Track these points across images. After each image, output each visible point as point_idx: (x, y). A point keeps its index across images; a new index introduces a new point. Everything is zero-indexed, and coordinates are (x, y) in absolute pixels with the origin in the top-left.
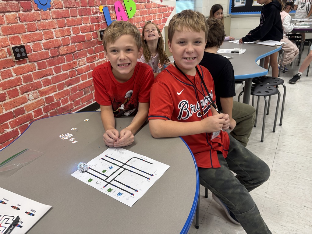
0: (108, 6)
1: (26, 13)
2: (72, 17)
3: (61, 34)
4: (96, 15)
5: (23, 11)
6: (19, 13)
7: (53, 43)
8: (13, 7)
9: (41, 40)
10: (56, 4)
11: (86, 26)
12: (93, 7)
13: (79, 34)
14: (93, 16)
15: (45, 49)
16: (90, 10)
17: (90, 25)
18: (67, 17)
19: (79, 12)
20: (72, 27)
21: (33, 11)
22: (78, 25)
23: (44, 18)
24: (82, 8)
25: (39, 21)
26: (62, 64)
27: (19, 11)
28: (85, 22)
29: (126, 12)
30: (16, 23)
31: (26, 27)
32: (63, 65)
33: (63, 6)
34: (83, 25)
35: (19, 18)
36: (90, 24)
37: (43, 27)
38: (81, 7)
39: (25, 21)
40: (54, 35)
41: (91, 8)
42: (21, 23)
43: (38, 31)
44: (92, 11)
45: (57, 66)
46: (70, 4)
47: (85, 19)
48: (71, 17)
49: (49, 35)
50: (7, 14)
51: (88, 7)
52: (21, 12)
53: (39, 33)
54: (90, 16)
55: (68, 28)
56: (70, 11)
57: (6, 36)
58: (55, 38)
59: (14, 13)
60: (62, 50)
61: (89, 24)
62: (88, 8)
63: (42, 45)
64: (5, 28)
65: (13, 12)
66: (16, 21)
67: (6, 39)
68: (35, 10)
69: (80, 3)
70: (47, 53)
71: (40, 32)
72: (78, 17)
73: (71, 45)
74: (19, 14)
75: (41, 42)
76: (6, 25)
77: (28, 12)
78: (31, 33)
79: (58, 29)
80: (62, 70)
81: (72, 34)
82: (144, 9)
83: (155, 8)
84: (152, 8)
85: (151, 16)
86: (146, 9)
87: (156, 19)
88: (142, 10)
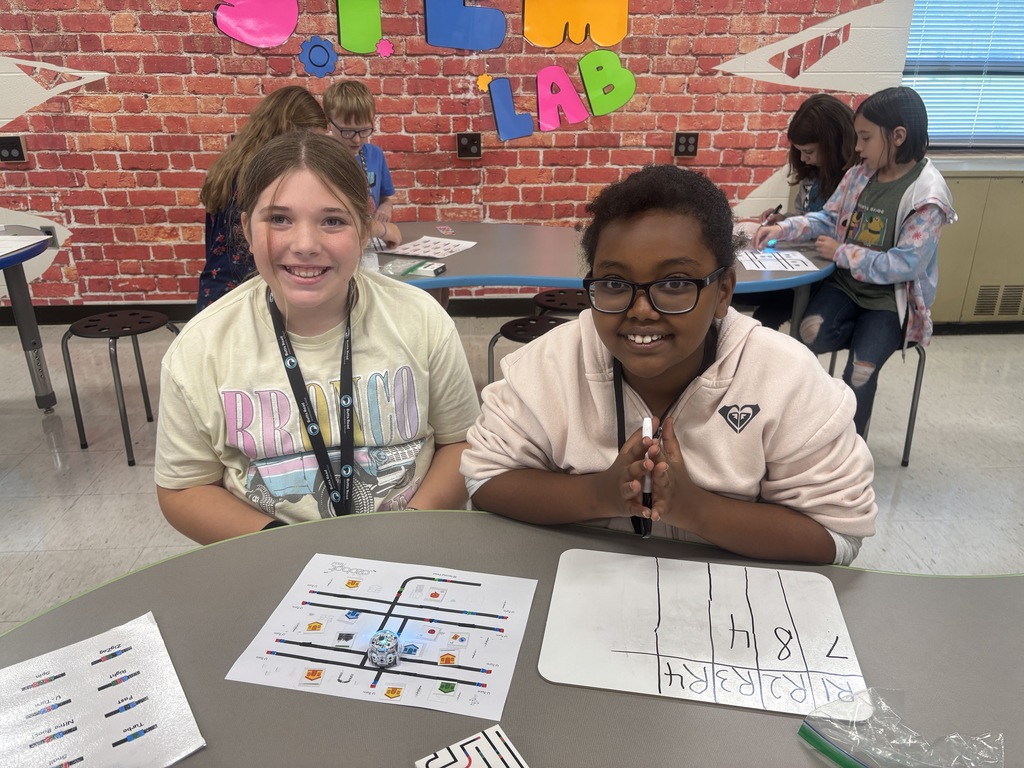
0: (511, 76)
1: (277, 79)
2: (387, 94)
4: (462, 96)
5: (273, 75)
6: (264, 77)
8: (254, 66)
10: (348, 65)
11: (424, 118)
12: (457, 78)
13: (399, 133)
14: (452, 96)
16: (447, 82)
17: (438, 118)
19: (408, 87)
20: (381, 116)
21: (294, 76)
22: (399, 113)
24: (422, 77)
27: (265, 74)
28: (421, 109)
30: (254, 94)
33: (366, 70)
34: (415, 114)
35: (263, 86)
36: (439, 114)
38: (417, 76)
41: (450, 78)
44: (450, 86)
46: (386, 68)
47: (423, 103)
48: (383, 96)
50: (240, 77)
51: (441, 76)
52: (269, 76)
54: (441, 97)
56: (385, 81)
57: (232, 115)
59: (255, 76)
61: (433, 115)
62: (441, 79)
64: (232, 100)
65: (253, 74)
66: (256, 91)
67: (231, 120)
68: (298, 75)
69: (417, 67)
72: (405, 96)
74: (263, 80)
76: (236, 95)
77: (283, 78)
81: (378, 131)
82: (678, 93)
83: (745, 95)
84: (724, 94)
85: (714, 117)
86: (688, 95)
87: (745, 130)
88: (667, 96)
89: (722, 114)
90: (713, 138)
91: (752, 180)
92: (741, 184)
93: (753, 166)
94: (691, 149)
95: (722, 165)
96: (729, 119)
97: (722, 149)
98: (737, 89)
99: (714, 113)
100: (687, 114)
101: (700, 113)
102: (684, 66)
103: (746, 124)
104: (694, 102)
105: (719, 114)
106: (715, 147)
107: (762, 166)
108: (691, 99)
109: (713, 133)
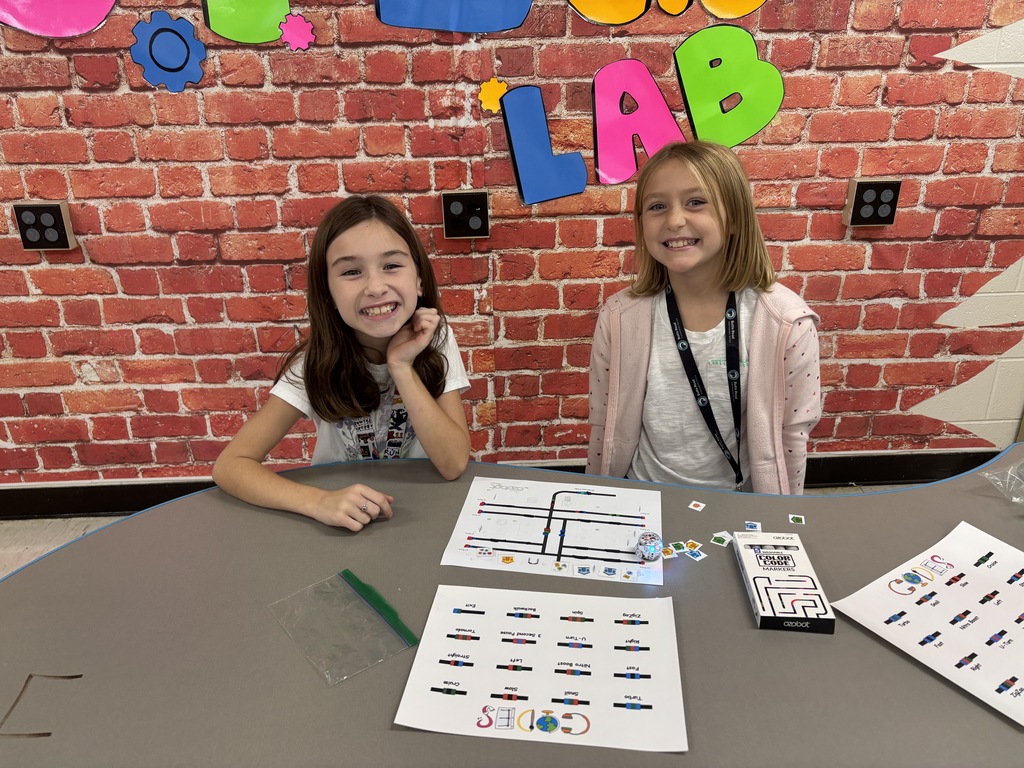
0: (544, 82)
1: (92, 98)
2: (307, 122)
3: (239, 185)
4: (451, 122)
5: (83, 89)
6: (66, 93)
7: (197, 214)
8: (46, 74)
9: (145, 197)
10: (228, 66)
11: (381, 165)
12: (440, 87)
13: (334, 195)
14: (431, 123)
15: (154, 229)
16: (421, 97)
17: (406, 164)
18: (278, 123)
19: (347, 107)
20: (298, 163)
21: (124, 89)
22: (333, 157)
23: (168, 116)
24: (372, 88)
25: (146, 127)
26: (228, 296)
27: (69, 87)
28: (373, 149)
29: (682, 116)
30: (52, 127)
31: (90, 143)
32: (233, 299)
33: (263, 77)
34: (361, 158)
35: (67, 111)
36: (409, 157)
37: (161, 152)
38: (363, 85)
39: (88, 124)
40: (206, 185)
41: (427, 88)
42: (71, 130)
43: (136, 165)
44: (427, 103)
45: (207, 296)
46: (302, 71)
47: (377, 136)
48: (300, 125)
49: (183, 182)
50: (23, 95)
51: (408, 85)
52: (76, 92)
53: (140, 172)
54: (412, 125)
55: (280, 163)
56: (302, 98)
57: (15, 168)
58: (207, 197)
59: (50, 93)
60: (234, 243)
61: (398, 159)
62: (409, 91)
63: (146, 213)
64: (13, 140)
65: (46, 89)
66: (54, 121)
67: (16, 176)
68: (133, 88)
69: (362, 67)
70: (164, 246)
71: (145, 166)
72: (342, 124)
73: (279, 230)
74: (66, 99)
75: (144, 204)
76: (18, 130)
77: (103, 95)
78: (108, 166)
79: (228, 163)
80: (223, 315)
81: (295, 190)
82: (865, 106)
83: (993, 107)
84: (953, 105)
85: (931, 149)
86: (883, 109)
87: (986, 173)
88: (843, 112)
89: (946, 143)
90: (923, 189)
91: (988, 263)
92: (967, 270)
93: (994, 238)
94: (884, 211)
95: (937, 237)
96: (958, 152)
97: (939, 208)
98: (979, 96)
99: (930, 142)
100: (879, 145)
101: (903, 143)
102: (880, 53)
103: (989, 162)
104: (895, 121)
105: (939, 143)
106: (926, 205)
107: (1011, 236)
108: (886, 117)
109: (924, 180)
